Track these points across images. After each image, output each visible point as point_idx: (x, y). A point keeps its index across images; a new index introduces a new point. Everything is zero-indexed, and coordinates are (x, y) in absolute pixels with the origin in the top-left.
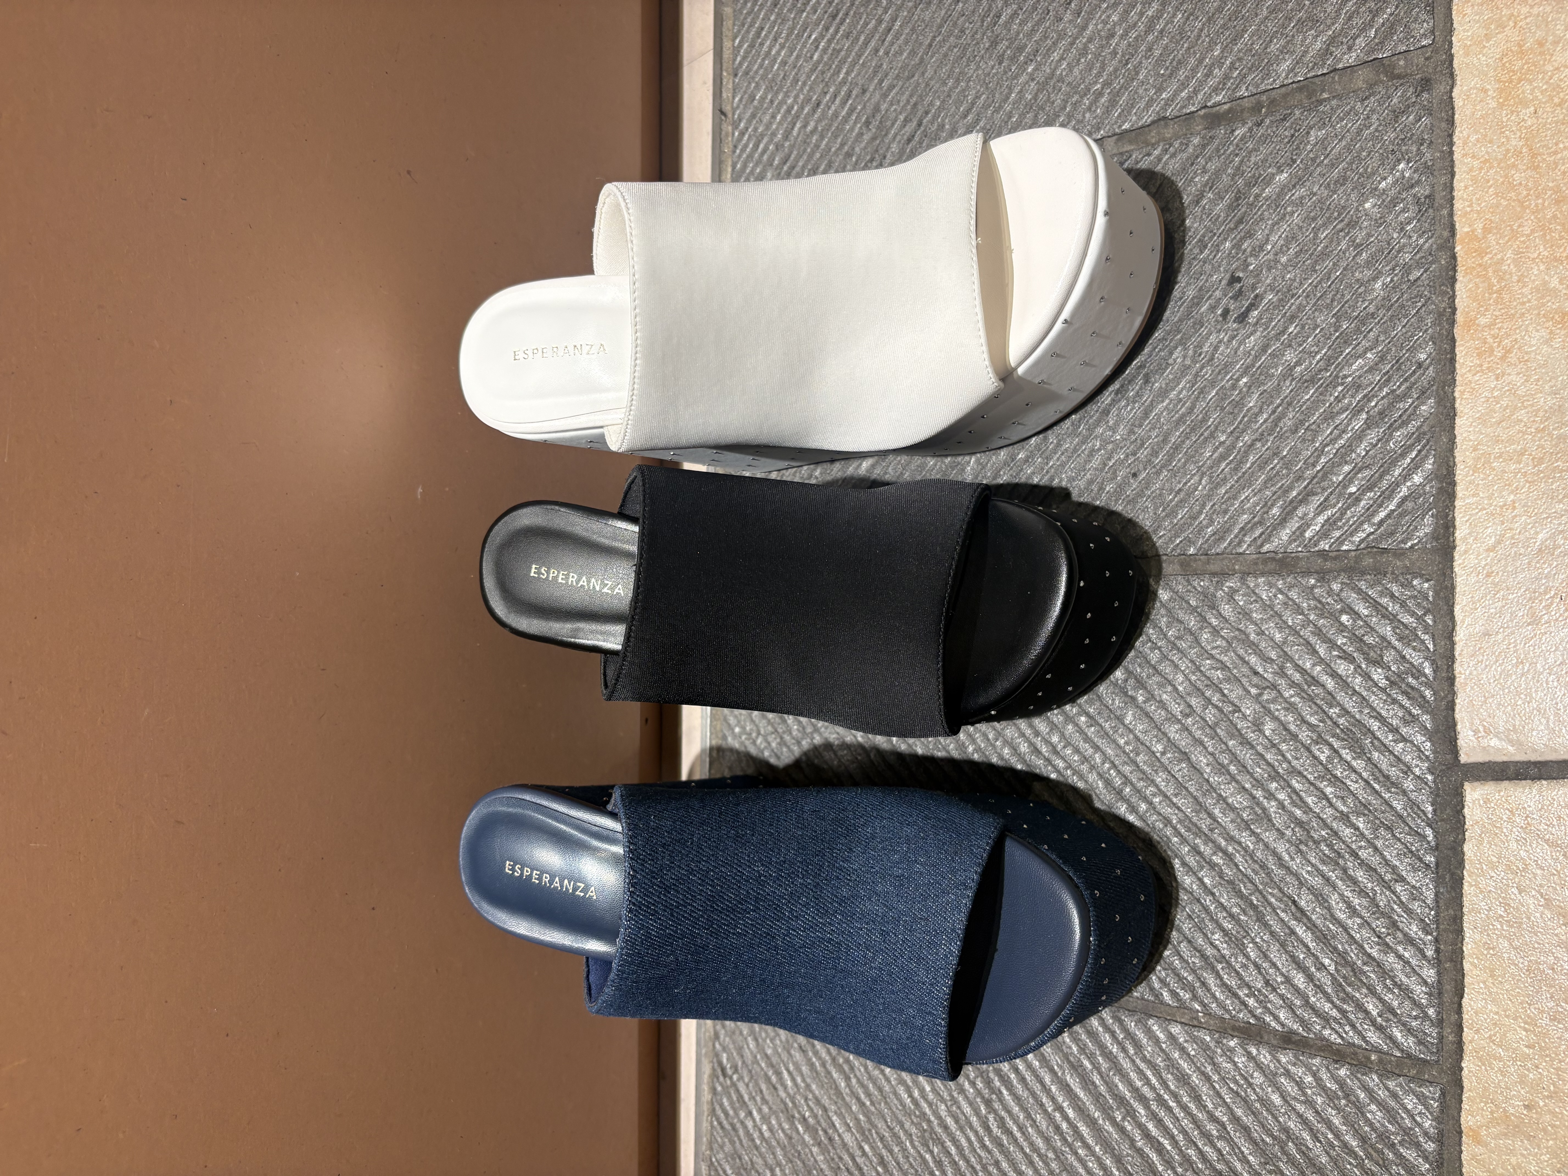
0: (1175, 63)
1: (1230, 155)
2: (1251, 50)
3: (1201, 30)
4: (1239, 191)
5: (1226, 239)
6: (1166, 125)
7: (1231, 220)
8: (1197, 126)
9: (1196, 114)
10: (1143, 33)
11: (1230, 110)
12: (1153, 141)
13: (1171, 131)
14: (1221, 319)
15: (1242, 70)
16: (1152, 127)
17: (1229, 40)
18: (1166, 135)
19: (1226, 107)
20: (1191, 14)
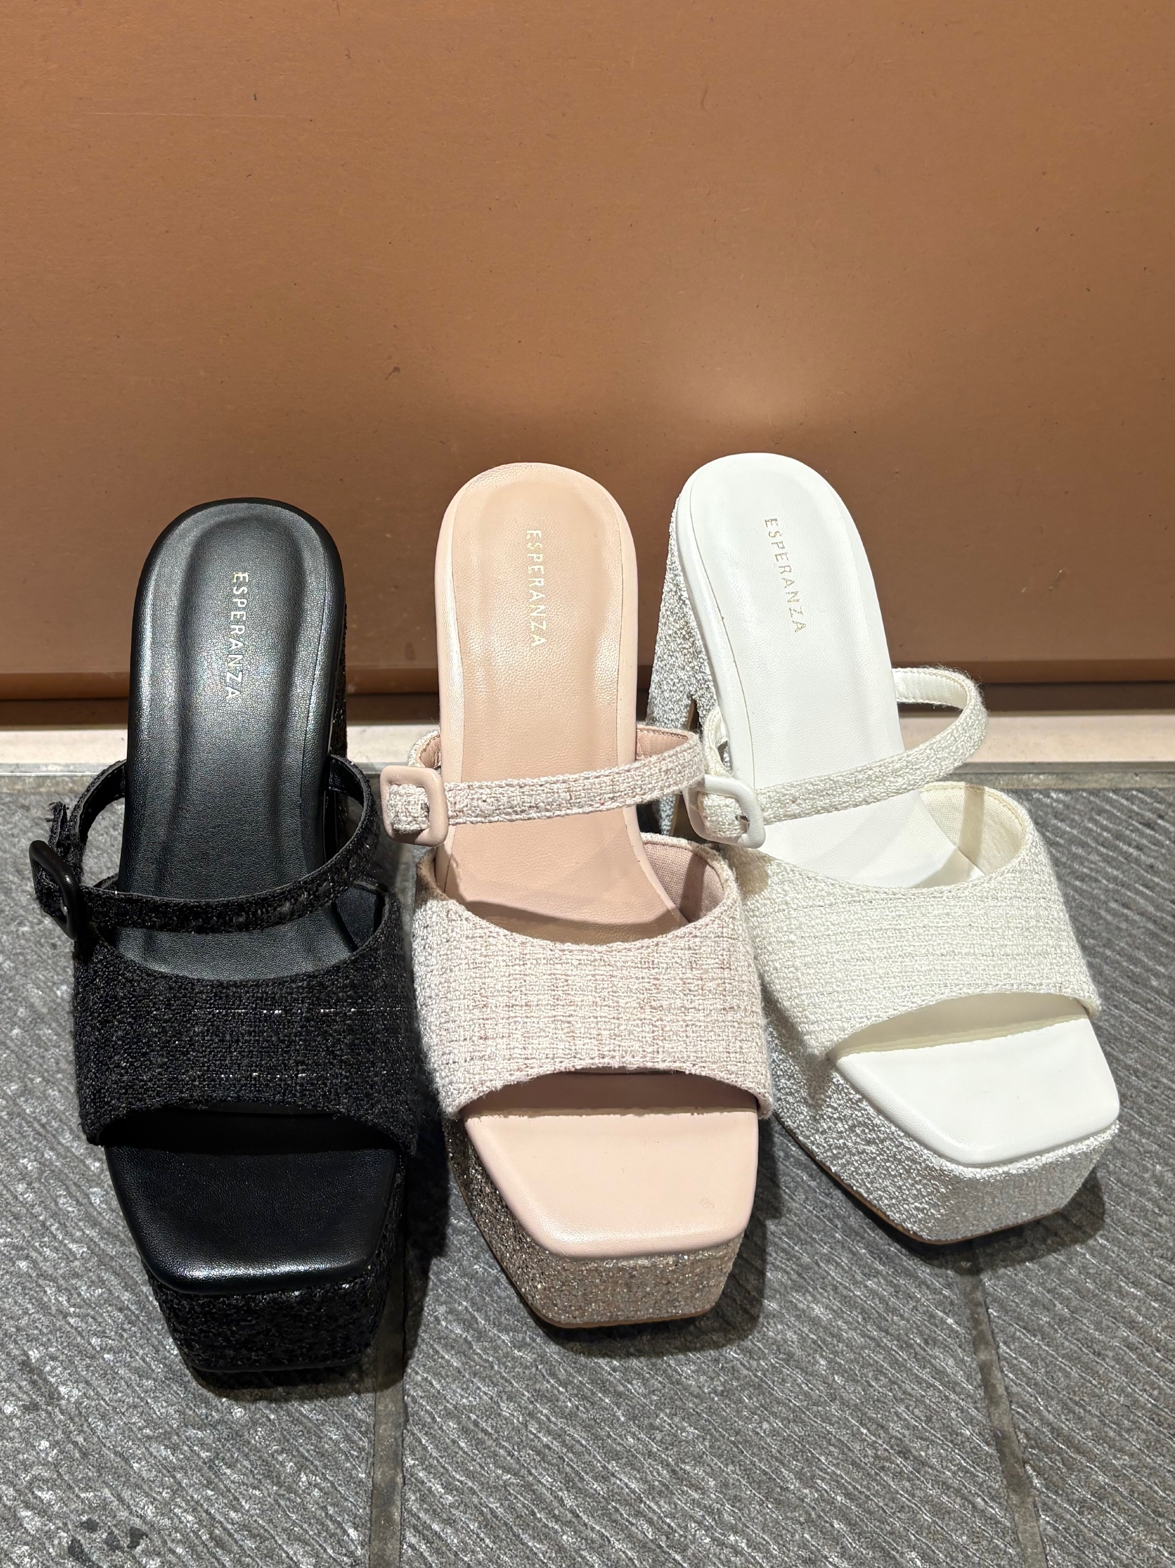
0: (481, 1435)
1: (323, 1524)
2: (464, 1550)
3: (515, 1474)
4: (263, 1539)
5: (200, 1522)
6: (397, 1426)
7: (225, 1529)
8: (383, 1473)
9: (399, 1470)
10: (538, 1386)
11: (390, 1520)
12: (380, 1407)
13: (386, 1434)
14: (84, 1518)
15: (440, 1537)
16: (401, 1404)
17: (489, 1516)
18: (383, 1427)
19: (397, 1516)
20: (543, 1459)
